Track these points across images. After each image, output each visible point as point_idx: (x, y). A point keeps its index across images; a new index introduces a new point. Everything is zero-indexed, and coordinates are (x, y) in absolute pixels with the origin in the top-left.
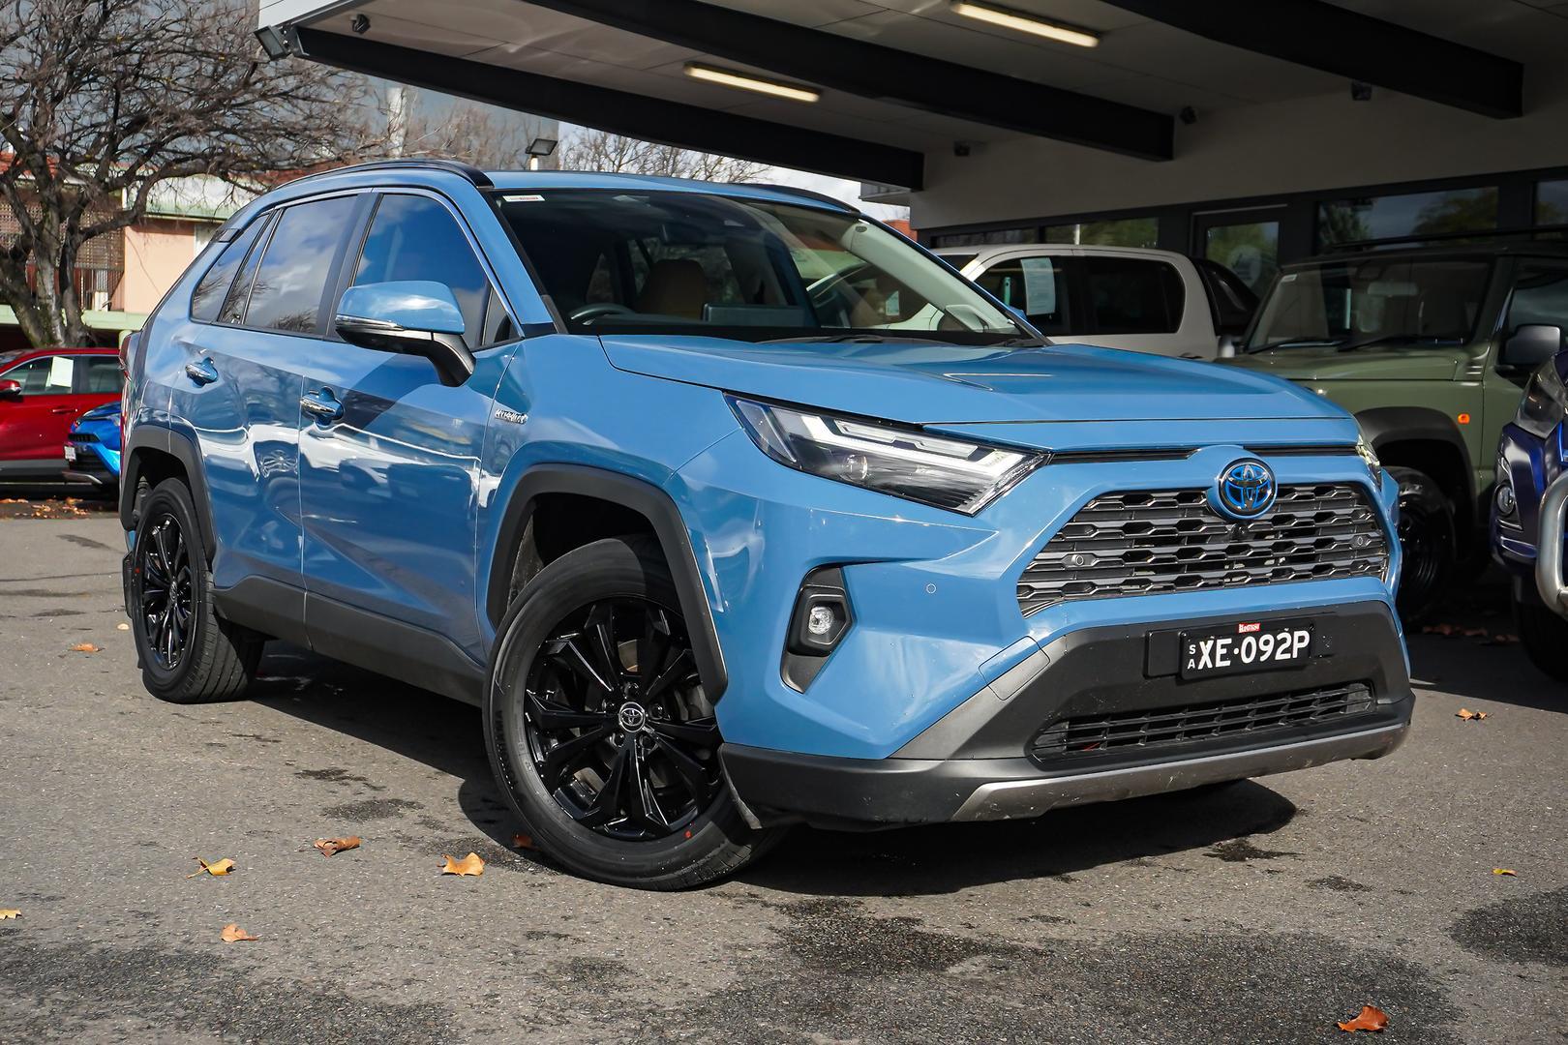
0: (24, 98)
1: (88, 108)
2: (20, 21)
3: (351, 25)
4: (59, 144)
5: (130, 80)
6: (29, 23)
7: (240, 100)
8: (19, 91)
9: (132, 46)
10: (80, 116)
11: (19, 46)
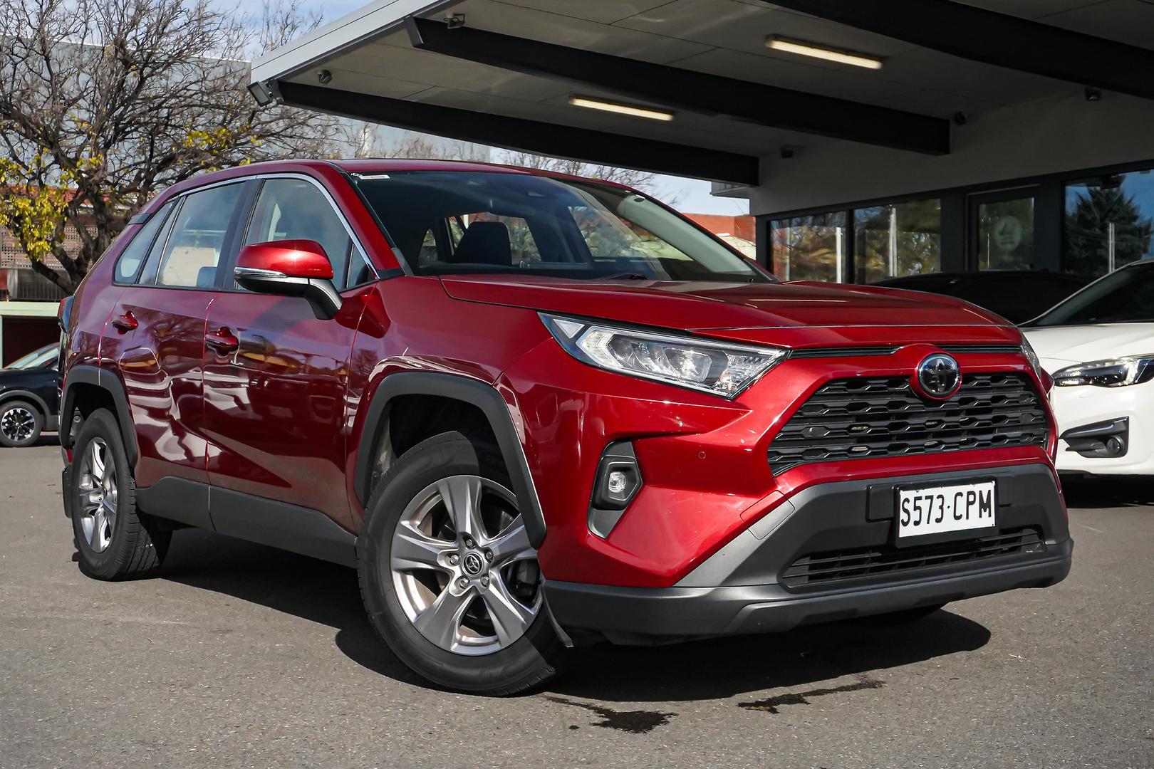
0: (82, 147)
1: (131, 152)
2: (79, 89)
3: (317, 78)
4: (110, 179)
5: (162, 128)
6: (86, 89)
7: (243, 141)
8: (80, 140)
9: (163, 102)
10: (125, 158)
11: (79, 108)
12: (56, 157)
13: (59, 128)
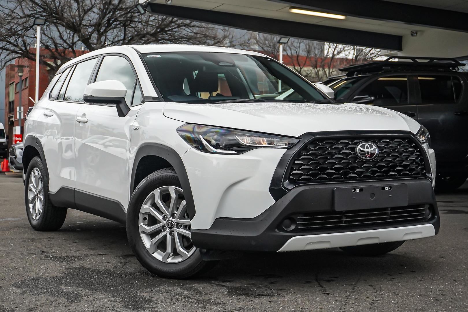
0: (92, 33)
2: (91, 4)
10: (115, 38)
12: (79, 37)
13: (81, 24)
